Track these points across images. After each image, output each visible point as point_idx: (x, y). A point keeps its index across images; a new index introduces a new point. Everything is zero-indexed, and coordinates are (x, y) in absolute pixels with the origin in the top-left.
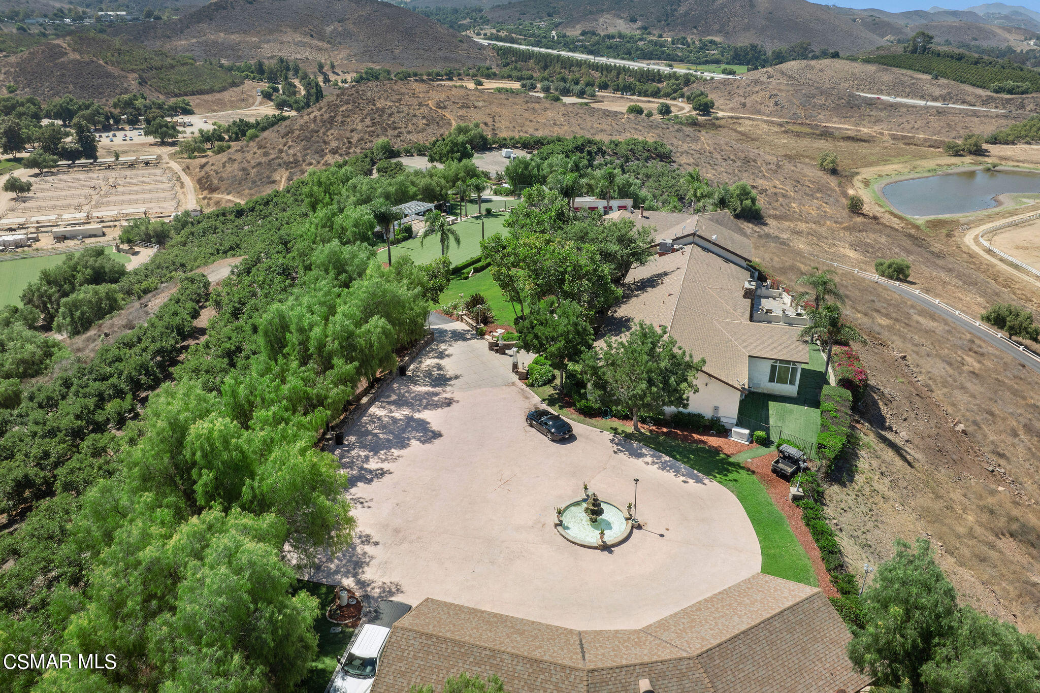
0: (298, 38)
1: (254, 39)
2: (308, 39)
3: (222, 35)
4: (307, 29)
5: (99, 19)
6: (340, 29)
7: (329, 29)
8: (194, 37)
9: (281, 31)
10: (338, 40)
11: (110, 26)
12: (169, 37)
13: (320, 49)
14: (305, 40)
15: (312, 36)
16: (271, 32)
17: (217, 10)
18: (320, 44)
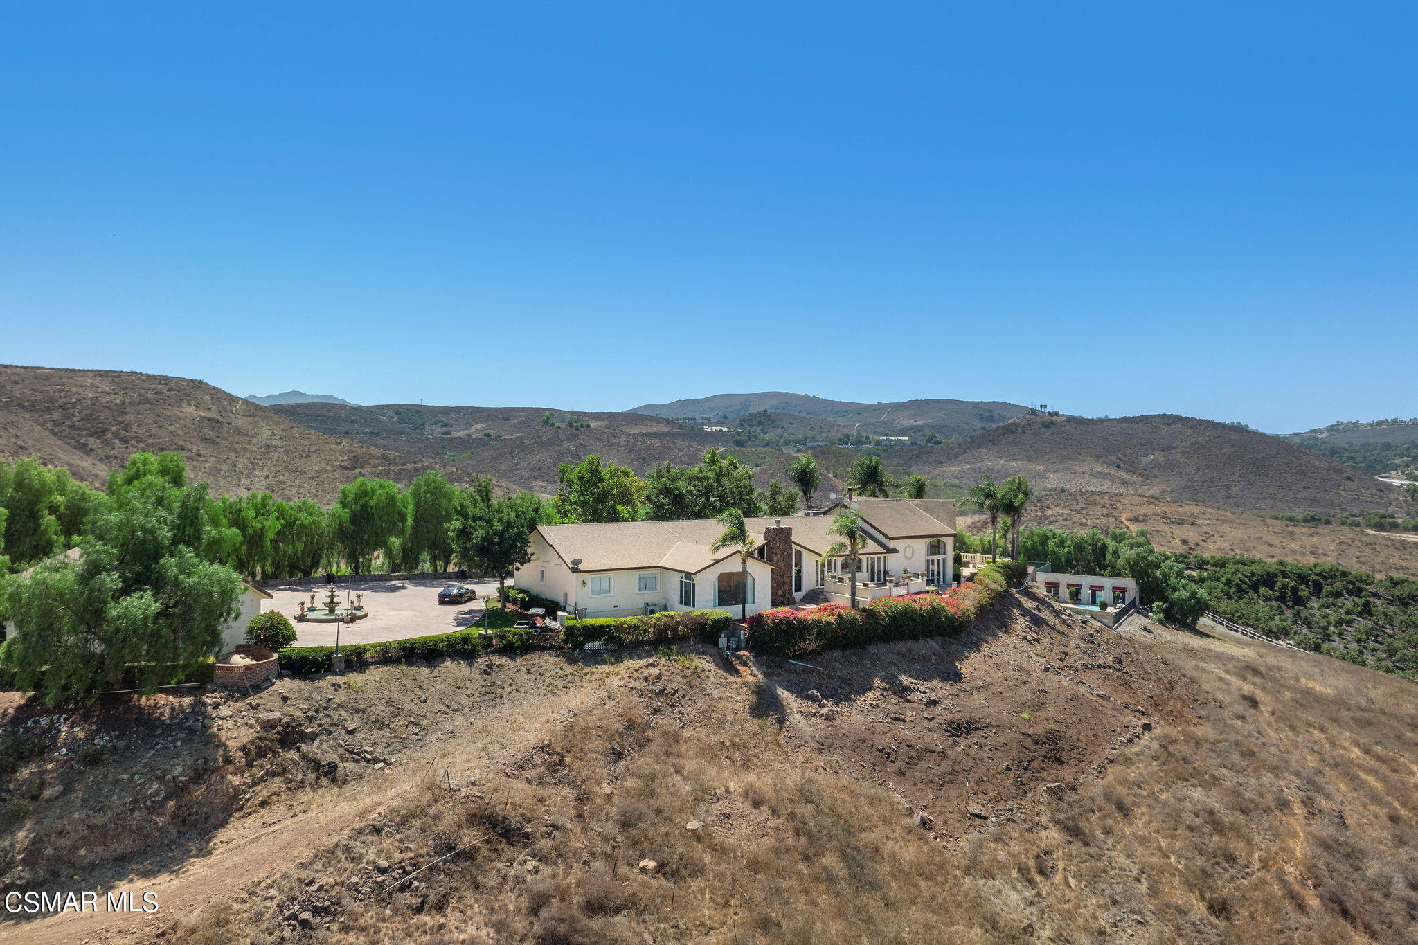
0: (1098, 467)
1: (1038, 467)
2: (1112, 471)
3: (1002, 461)
4: (1114, 459)
5: (878, 443)
6: (1161, 459)
7: (1146, 460)
8: (969, 463)
9: (1078, 460)
10: (1155, 472)
11: (886, 450)
12: (941, 463)
13: (1124, 482)
14: (1107, 471)
15: (1118, 466)
16: (1063, 460)
17: (1004, 434)
18: (1127, 476)
